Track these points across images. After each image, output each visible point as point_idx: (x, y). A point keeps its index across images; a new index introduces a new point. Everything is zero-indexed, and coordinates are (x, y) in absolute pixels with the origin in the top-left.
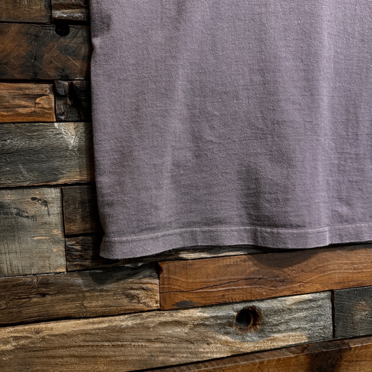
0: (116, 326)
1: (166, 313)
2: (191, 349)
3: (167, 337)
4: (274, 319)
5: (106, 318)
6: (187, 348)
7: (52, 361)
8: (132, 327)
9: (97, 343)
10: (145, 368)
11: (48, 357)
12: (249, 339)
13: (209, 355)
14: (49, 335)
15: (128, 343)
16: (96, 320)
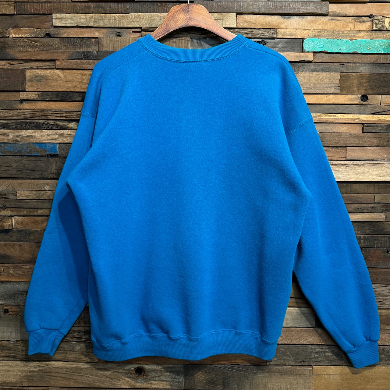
0: (79, 367)
1: (101, 364)
2: (111, 381)
3: (101, 375)
4: (152, 375)
5: (75, 363)
6: (110, 381)
7: (53, 378)
8: (86, 368)
9: (71, 373)
10: (90, 387)
11: (51, 376)
12: (140, 382)
13: (120, 386)
14: (52, 367)
15: (84, 375)
16: (71, 363)
